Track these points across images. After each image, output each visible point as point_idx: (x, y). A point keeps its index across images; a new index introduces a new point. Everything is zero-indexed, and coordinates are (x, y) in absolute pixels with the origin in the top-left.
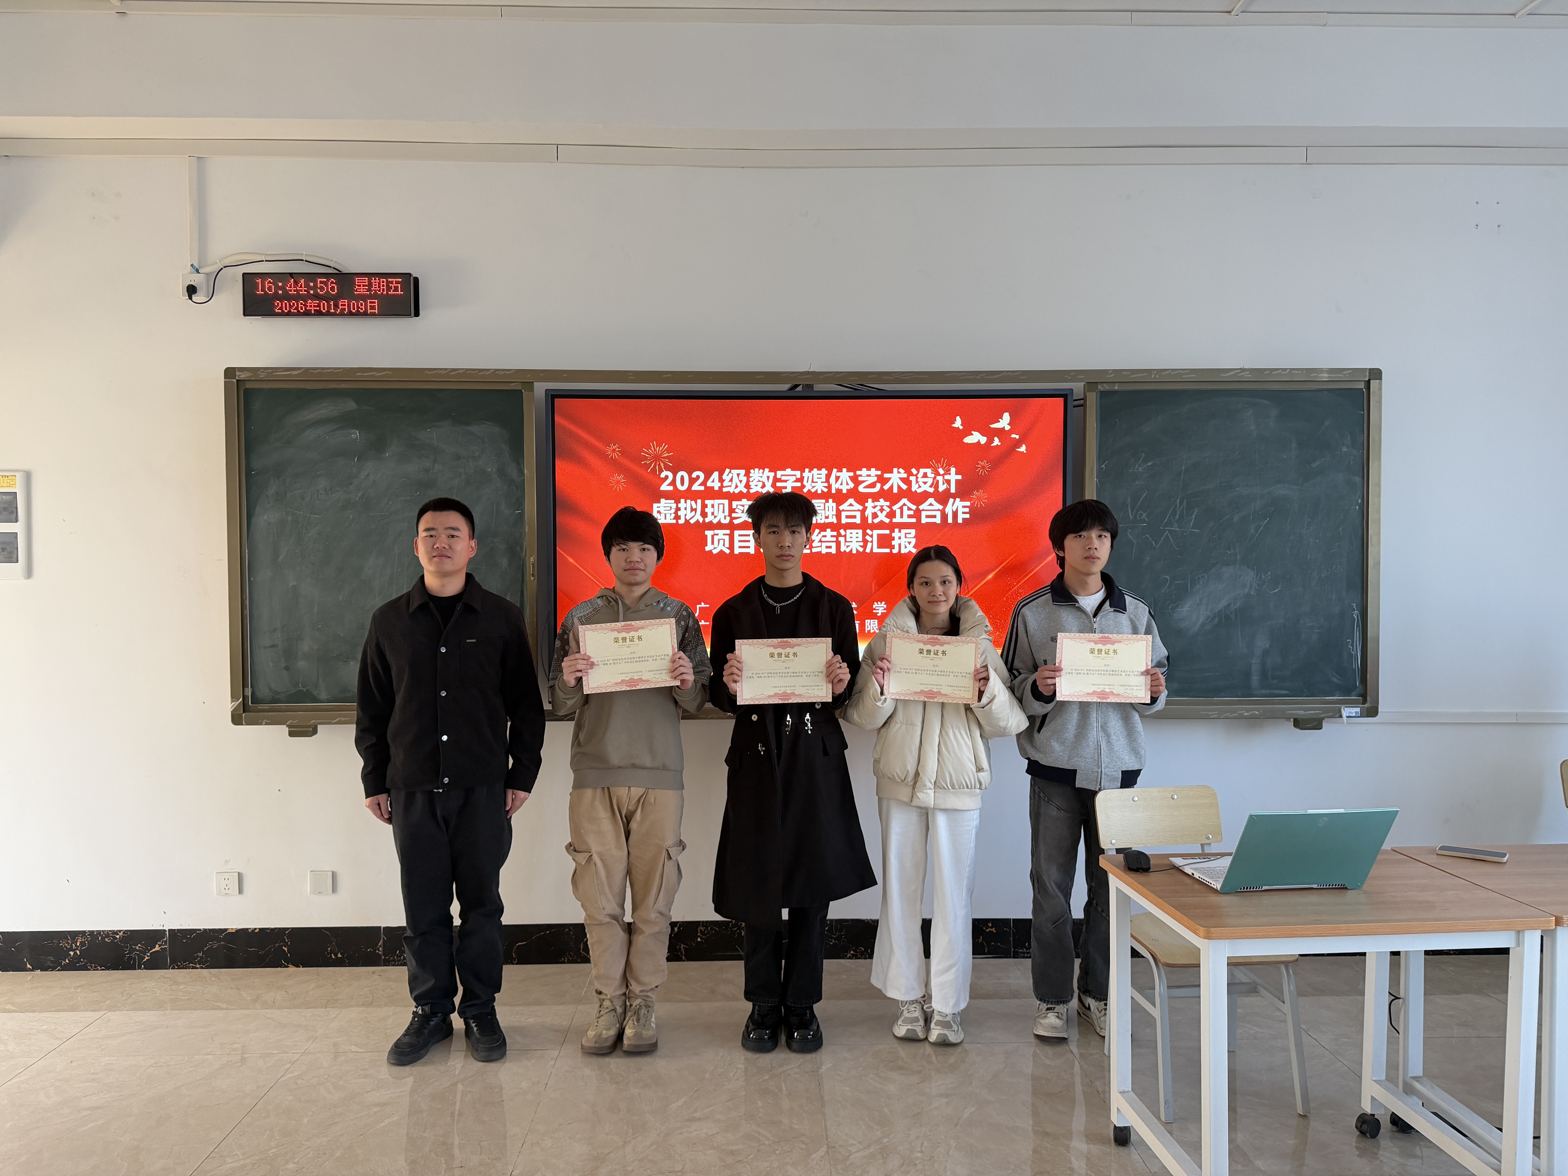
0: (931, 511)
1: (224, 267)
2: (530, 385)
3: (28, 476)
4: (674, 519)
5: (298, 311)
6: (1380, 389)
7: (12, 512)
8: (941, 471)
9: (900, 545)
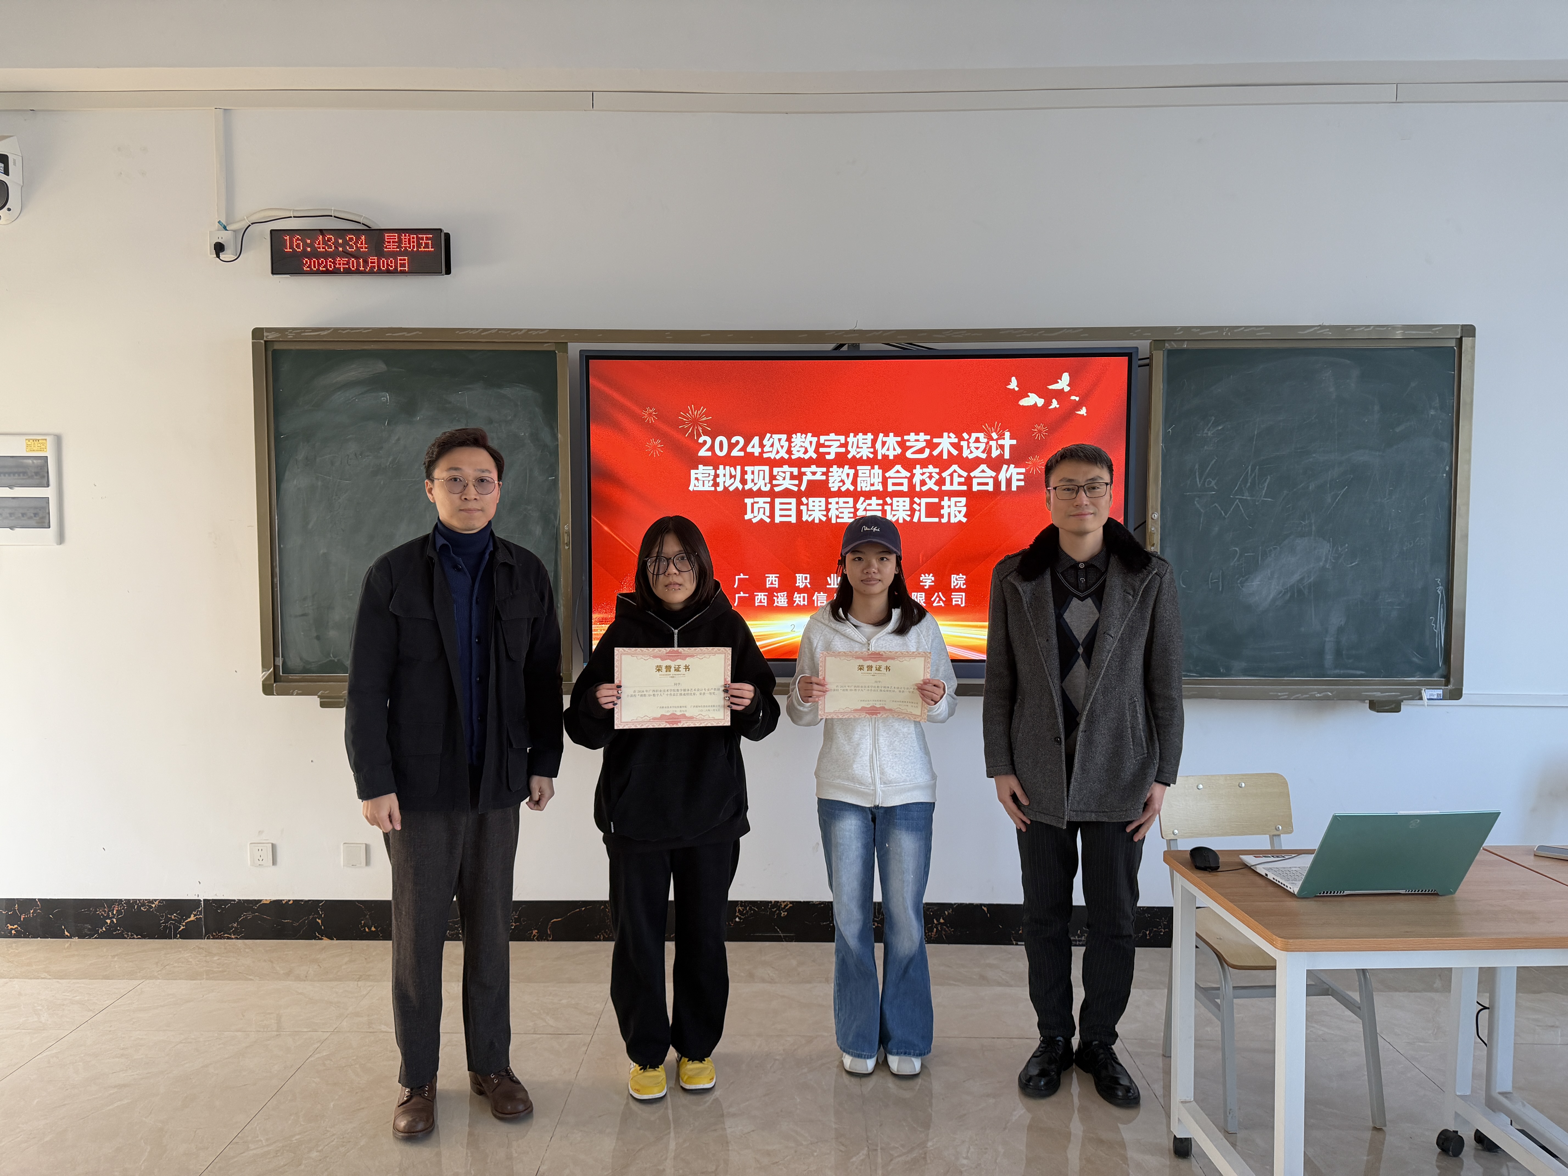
0: (983, 479)
1: (252, 224)
2: (563, 346)
3: (58, 440)
4: (712, 486)
5: (327, 269)
6: (1473, 347)
7: (44, 477)
8: (995, 436)
9: (949, 514)
